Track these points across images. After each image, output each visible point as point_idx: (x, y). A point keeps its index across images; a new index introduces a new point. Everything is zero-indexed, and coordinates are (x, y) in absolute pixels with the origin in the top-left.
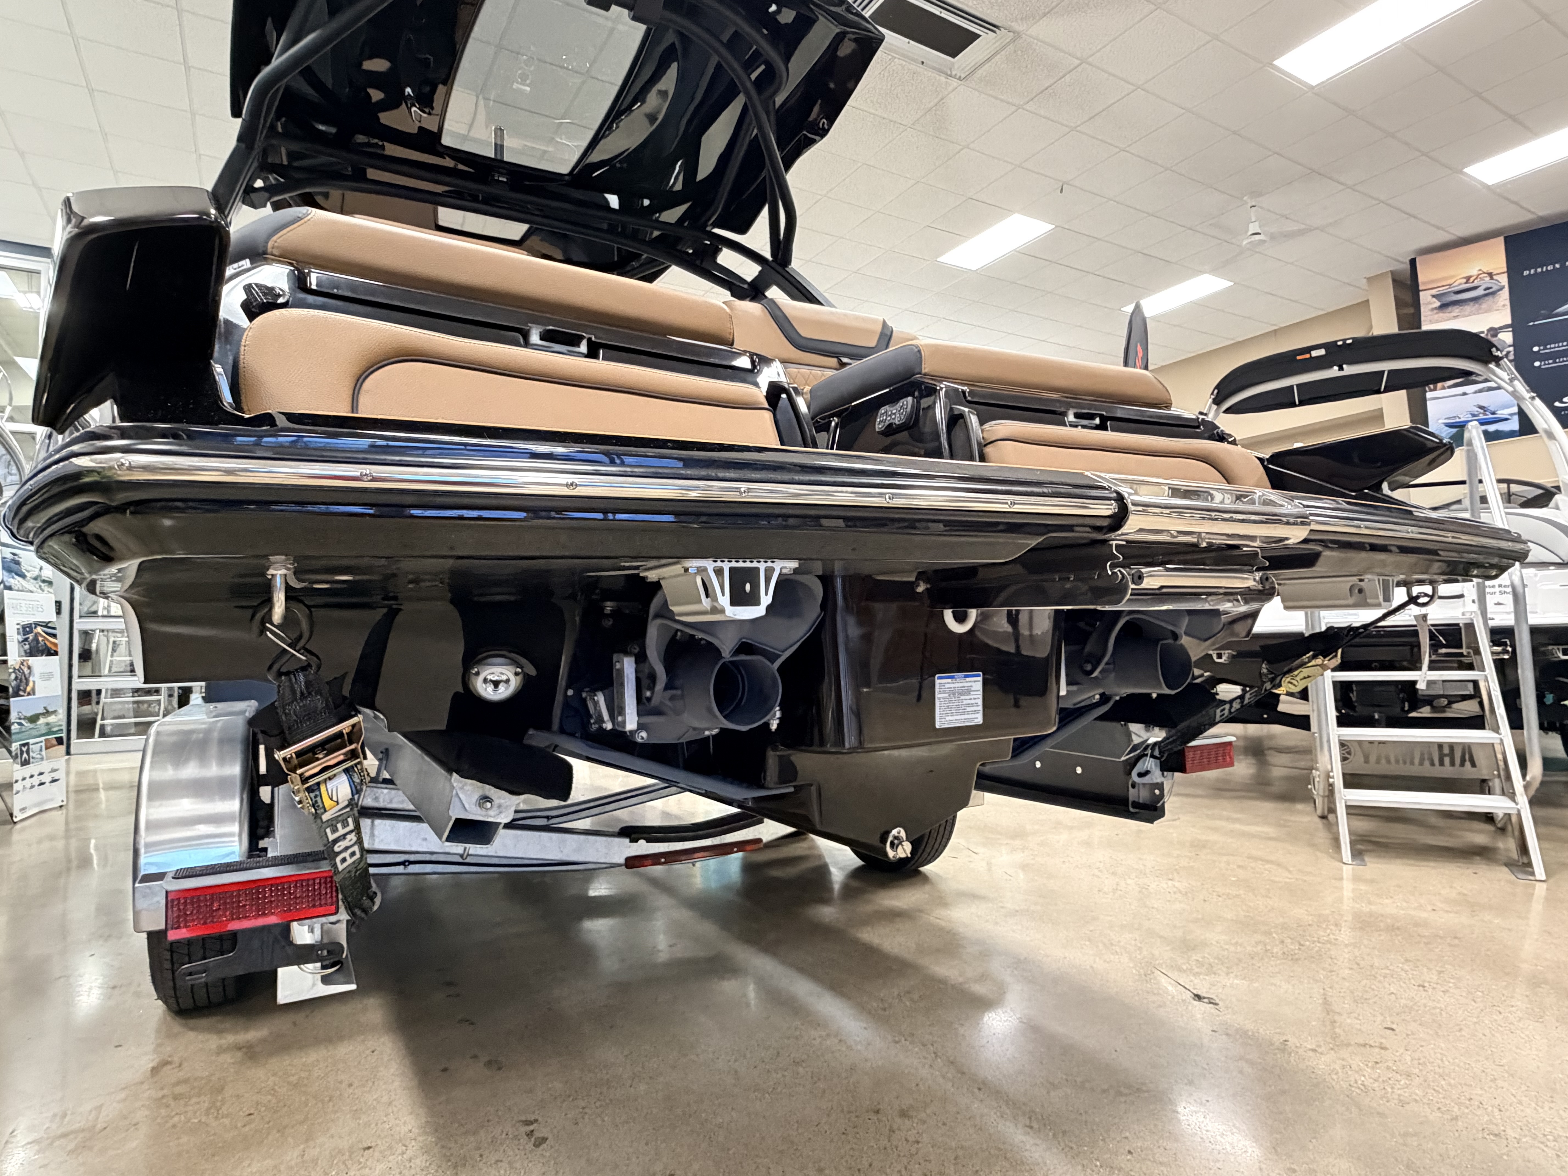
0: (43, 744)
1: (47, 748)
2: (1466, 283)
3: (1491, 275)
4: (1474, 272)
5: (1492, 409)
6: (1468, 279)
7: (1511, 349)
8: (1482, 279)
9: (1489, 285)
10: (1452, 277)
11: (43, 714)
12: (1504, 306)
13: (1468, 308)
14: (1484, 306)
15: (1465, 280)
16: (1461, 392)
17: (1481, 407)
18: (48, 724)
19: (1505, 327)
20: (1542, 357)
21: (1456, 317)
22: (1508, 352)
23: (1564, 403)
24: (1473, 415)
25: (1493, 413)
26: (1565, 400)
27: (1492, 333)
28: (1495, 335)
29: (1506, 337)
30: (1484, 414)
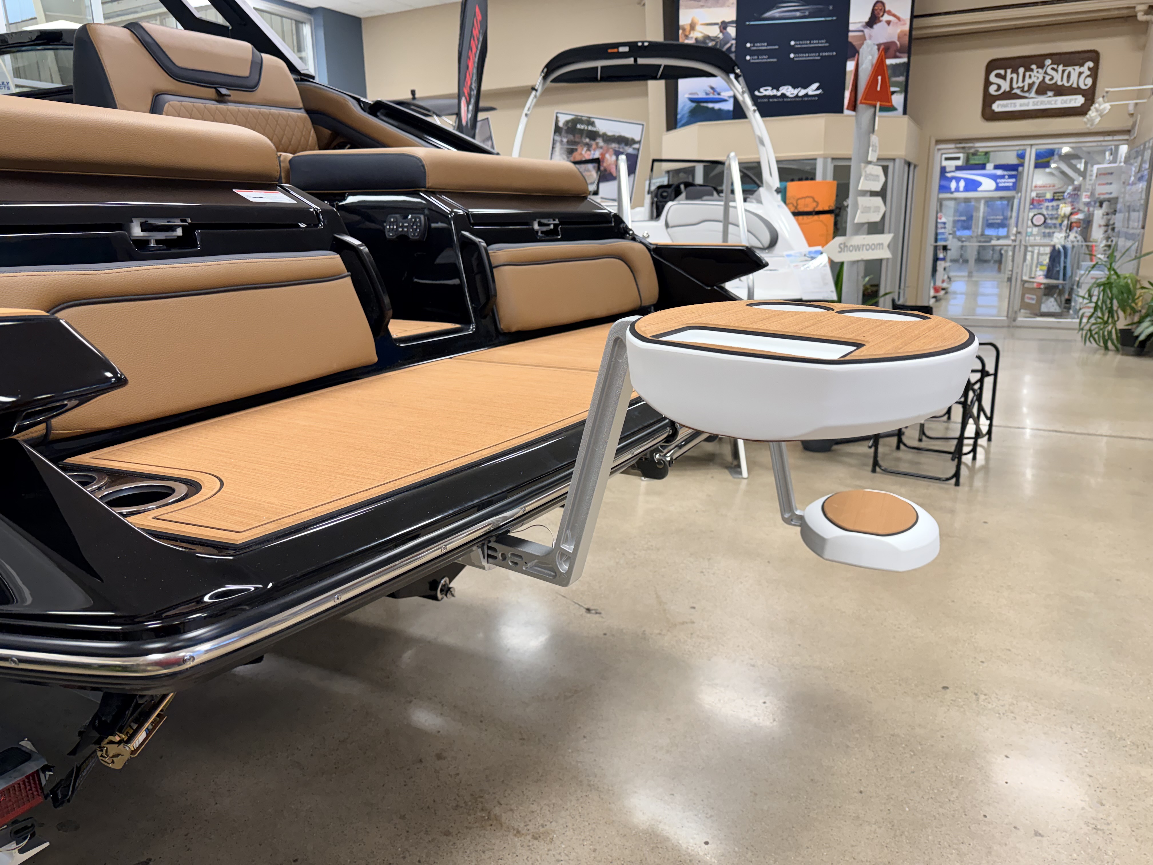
5: (718, 90)
7: (734, 42)
12: (733, 4)
13: (710, 2)
14: (720, 2)
17: (712, 88)
19: (732, 22)
20: (751, 53)
21: (702, 6)
22: (732, 45)
23: (759, 92)
24: (707, 94)
25: (719, 94)
26: (762, 90)
27: (724, 26)
28: (725, 28)
29: (732, 31)
30: (713, 94)
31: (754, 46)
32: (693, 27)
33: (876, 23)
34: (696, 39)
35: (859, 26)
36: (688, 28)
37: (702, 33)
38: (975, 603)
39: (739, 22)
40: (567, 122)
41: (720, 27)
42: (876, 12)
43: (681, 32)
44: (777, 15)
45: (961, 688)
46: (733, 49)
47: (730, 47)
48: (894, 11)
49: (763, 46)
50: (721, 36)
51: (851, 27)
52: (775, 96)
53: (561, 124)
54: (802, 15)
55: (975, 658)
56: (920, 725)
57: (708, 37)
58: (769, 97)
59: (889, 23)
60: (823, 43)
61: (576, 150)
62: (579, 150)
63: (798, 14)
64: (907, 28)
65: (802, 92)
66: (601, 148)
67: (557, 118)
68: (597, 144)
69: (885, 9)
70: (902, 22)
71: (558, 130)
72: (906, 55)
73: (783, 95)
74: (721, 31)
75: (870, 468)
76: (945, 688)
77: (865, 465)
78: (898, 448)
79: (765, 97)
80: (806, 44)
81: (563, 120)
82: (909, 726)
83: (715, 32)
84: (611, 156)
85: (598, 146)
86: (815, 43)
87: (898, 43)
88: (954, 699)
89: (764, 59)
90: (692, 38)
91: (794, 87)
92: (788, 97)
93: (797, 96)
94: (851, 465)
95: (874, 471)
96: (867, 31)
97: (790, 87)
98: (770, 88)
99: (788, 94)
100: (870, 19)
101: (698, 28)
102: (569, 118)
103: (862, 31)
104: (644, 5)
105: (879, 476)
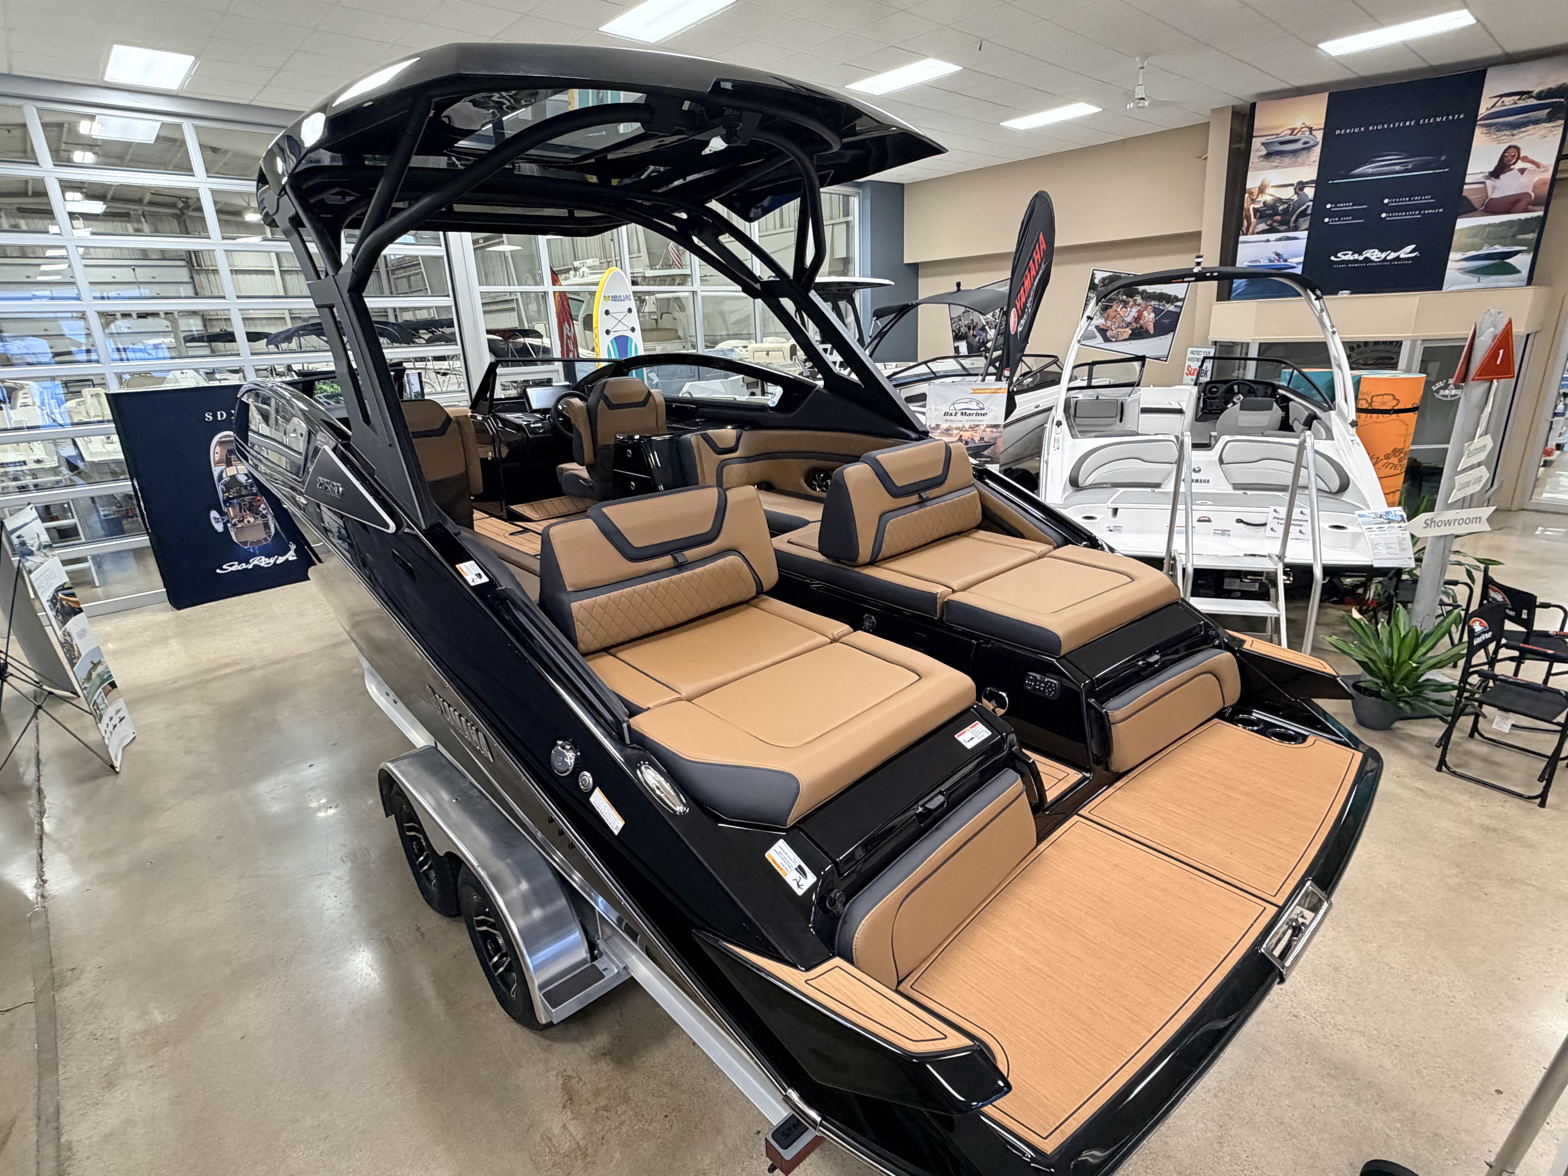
0: (103, 694)
1: (106, 695)
2: (1291, 134)
3: (1311, 129)
4: (1298, 125)
5: (1285, 257)
6: (1293, 130)
7: (1311, 203)
8: (1303, 133)
9: (1307, 140)
10: (1282, 127)
11: (92, 668)
12: (1315, 161)
13: (1287, 160)
14: (1299, 160)
15: (1290, 132)
16: (1265, 239)
17: (1278, 254)
18: (99, 675)
19: (1311, 182)
20: (1331, 214)
21: (1276, 167)
22: (1308, 206)
23: (1336, 257)
24: (1270, 261)
25: (1285, 261)
26: (1339, 255)
27: (1300, 187)
28: (1302, 189)
29: (1310, 192)
30: (1279, 261)
31: (1336, 207)
32: (1262, 190)
33: (1504, 173)
34: (1265, 203)
35: (1480, 178)
36: (1256, 191)
37: (1272, 195)
38: (1546, 986)
39: (1319, 183)
40: (1104, 279)
41: (1295, 189)
42: (1506, 159)
43: (1247, 195)
44: (1370, 171)
45: (1516, 1096)
46: (1309, 211)
47: (1306, 209)
48: (1531, 157)
49: (1348, 206)
50: (1295, 197)
51: (1468, 179)
52: (1356, 261)
53: (1096, 281)
54: (1403, 168)
55: (1538, 1061)
56: (1466, 1131)
57: (1280, 200)
58: (1349, 261)
59: (1522, 171)
60: (1427, 199)
61: (1111, 307)
62: (1114, 308)
63: (1398, 168)
64: (1548, 175)
65: (1393, 255)
66: (1139, 305)
67: (1093, 274)
68: (1135, 301)
69: (1519, 155)
70: (1542, 169)
71: (1093, 287)
72: (1543, 208)
73: (1367, 260)
74: (1296, 193)
75: (1436, 764)
76: (1499, 1092)
77: (1429, 757)
78: (1471, 735)
79: (1343, 262)
80: (1405, 201)
81: (1099, 276)
82: (1455, 1129)
83: (1289, 194)
84: (1149, 314)
85: (1135, 304)
86: (1417, 200)
87: (1533, 194)
88: (1507, 1107)
89: (1348, 220)
90: (1259, 201)
91: (1382, 251)
92: (1372, 261)
93: (1385, 260)
94: (1411, 755)
95: (1439, 769)
96: (1489, 183)
97: (1377, 251)
98: (1350, 253)
99: (1373, 258)
100: (1496, 168)
101: (1269, 190)
102: (1107, 274)
103: (1484, 183)
104: (1206, 158)
105: (1444, 776)
